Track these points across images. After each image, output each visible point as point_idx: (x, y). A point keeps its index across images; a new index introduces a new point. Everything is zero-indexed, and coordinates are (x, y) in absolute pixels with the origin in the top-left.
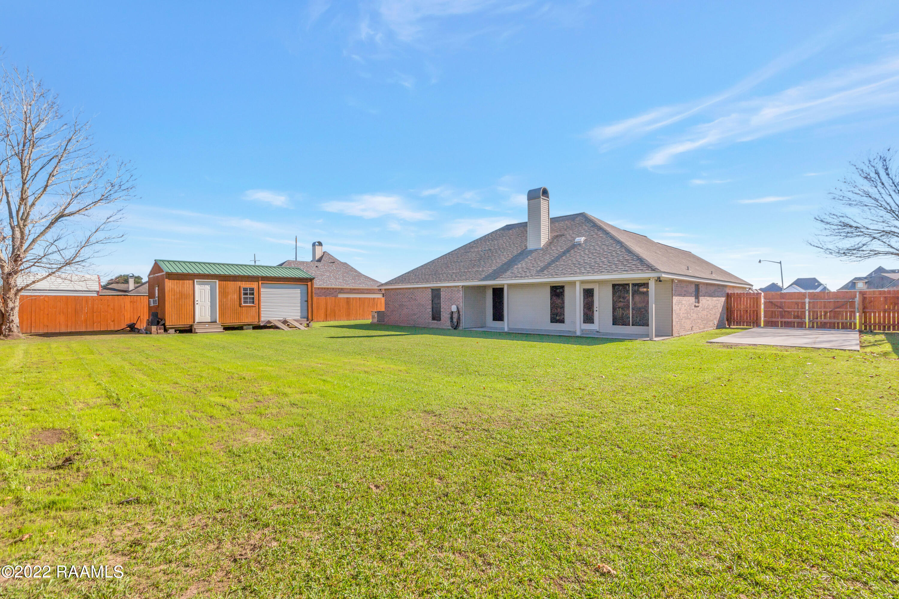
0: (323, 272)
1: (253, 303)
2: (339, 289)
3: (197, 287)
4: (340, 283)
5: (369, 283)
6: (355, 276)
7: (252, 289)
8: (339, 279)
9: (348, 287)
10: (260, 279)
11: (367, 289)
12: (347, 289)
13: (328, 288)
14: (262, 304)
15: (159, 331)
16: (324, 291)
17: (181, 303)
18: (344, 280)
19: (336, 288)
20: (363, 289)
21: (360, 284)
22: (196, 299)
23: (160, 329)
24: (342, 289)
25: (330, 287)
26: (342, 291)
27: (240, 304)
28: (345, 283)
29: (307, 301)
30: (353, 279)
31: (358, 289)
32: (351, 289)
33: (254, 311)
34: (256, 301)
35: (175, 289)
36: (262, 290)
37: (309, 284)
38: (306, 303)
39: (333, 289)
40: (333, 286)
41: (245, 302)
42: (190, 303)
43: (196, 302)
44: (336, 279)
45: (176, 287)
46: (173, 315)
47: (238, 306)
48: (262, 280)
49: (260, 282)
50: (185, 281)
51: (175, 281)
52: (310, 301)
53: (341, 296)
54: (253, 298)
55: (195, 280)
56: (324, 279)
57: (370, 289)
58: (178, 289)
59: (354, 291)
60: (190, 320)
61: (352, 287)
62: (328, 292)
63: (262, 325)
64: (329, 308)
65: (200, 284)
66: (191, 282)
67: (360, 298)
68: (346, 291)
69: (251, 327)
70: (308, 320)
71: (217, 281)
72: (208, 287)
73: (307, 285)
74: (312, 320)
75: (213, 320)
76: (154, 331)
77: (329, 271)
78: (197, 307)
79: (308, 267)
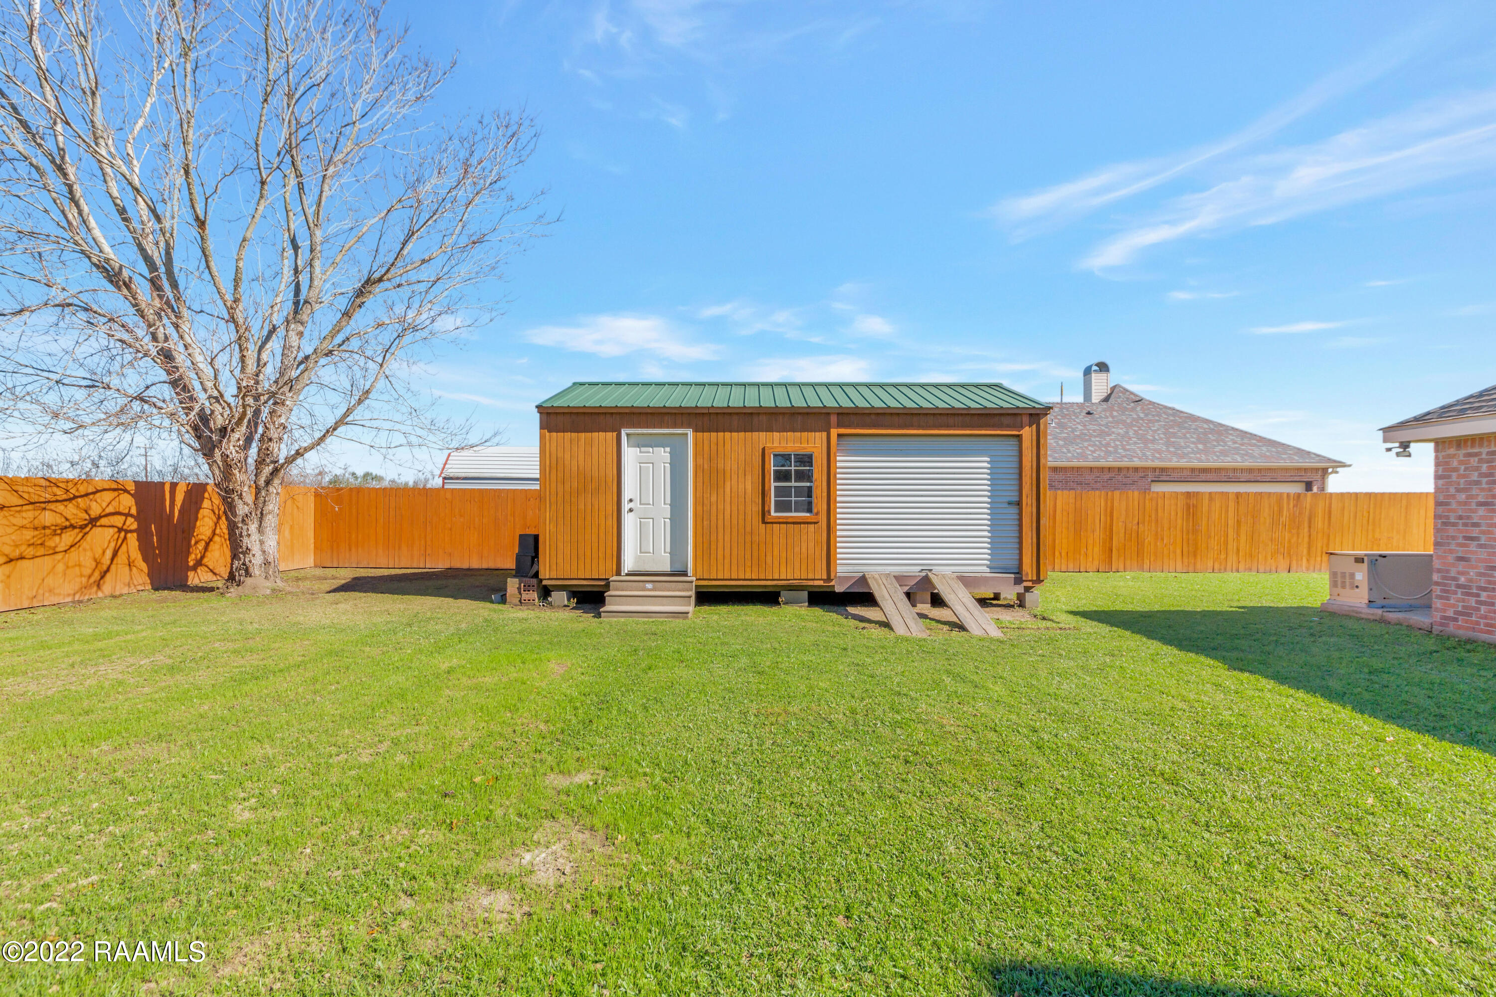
0: (1107, 426)
1: (810, 510)
2: (1154, 469)
3: (630, 455)
4: (1159, 451)
5: (1256, 452)
6: (1205, 434)
7: (806, 460)
8: (1153, 441)
9: (1183, 463)
10: (834, 419)
11: (1250, 470)
12: (1182, 469)
13: (1120, 469)
14: (841, 515)
15: (525, 596)
16: (1106, 476)
17: (582, 506)
18: (1168, 444)
19: (1145, 469)
20: (1234, 470)
21: (1224, 453)
22: (627, 494)
23: (527, 588)
24: (1163, 470)
25: (1125, 463)
26: (1162, 474)
27: (764, 513)
28: (1174, 454)
29: (1019, 504)
30: (1199, 440)
31: (1218, 470)
32: (1193, 470)
33: (811, 536)
34: (819, 504)
35: (567, 462)
36: (842, 461)
37: (1027, 433)
38: (1014, 510)
39: (1136, 469)
40: (1137, 463)
41: (782, 506)
42: (609, 508)
43: (626, 506)
44: (1146, 442)
45: (568, 456)
46: (560, 545)
47: (757, 519)
48: (839, 426)
49: (834, 432)
50: (595, 434)
51: (568, 435)
52: (1028, 502)
53: (1158, 488)
54: (809, 492)
55: (624, 432)
56: (1108, 444)
57: (1260, 470)
58: (574, 463)
59: (1203, 477)
60: (609, 563)
61: (1196, 464)
62: (1120, 478)
63: (839, 589)
64: (1118, 527)
65: (640, 443)
66: (611, 436)
67: (1238, 495)
68: (1175, 475)
69: (805, 594)
70: (1018, 581)
71: (690, 432)
72: (663, 455)
73: (1019, 437)
74: (1039, 581)
75: (678, 567)
76: (512, 595)
77: (1124, 422)
78: (629, 523)
79: (1064, 417)
